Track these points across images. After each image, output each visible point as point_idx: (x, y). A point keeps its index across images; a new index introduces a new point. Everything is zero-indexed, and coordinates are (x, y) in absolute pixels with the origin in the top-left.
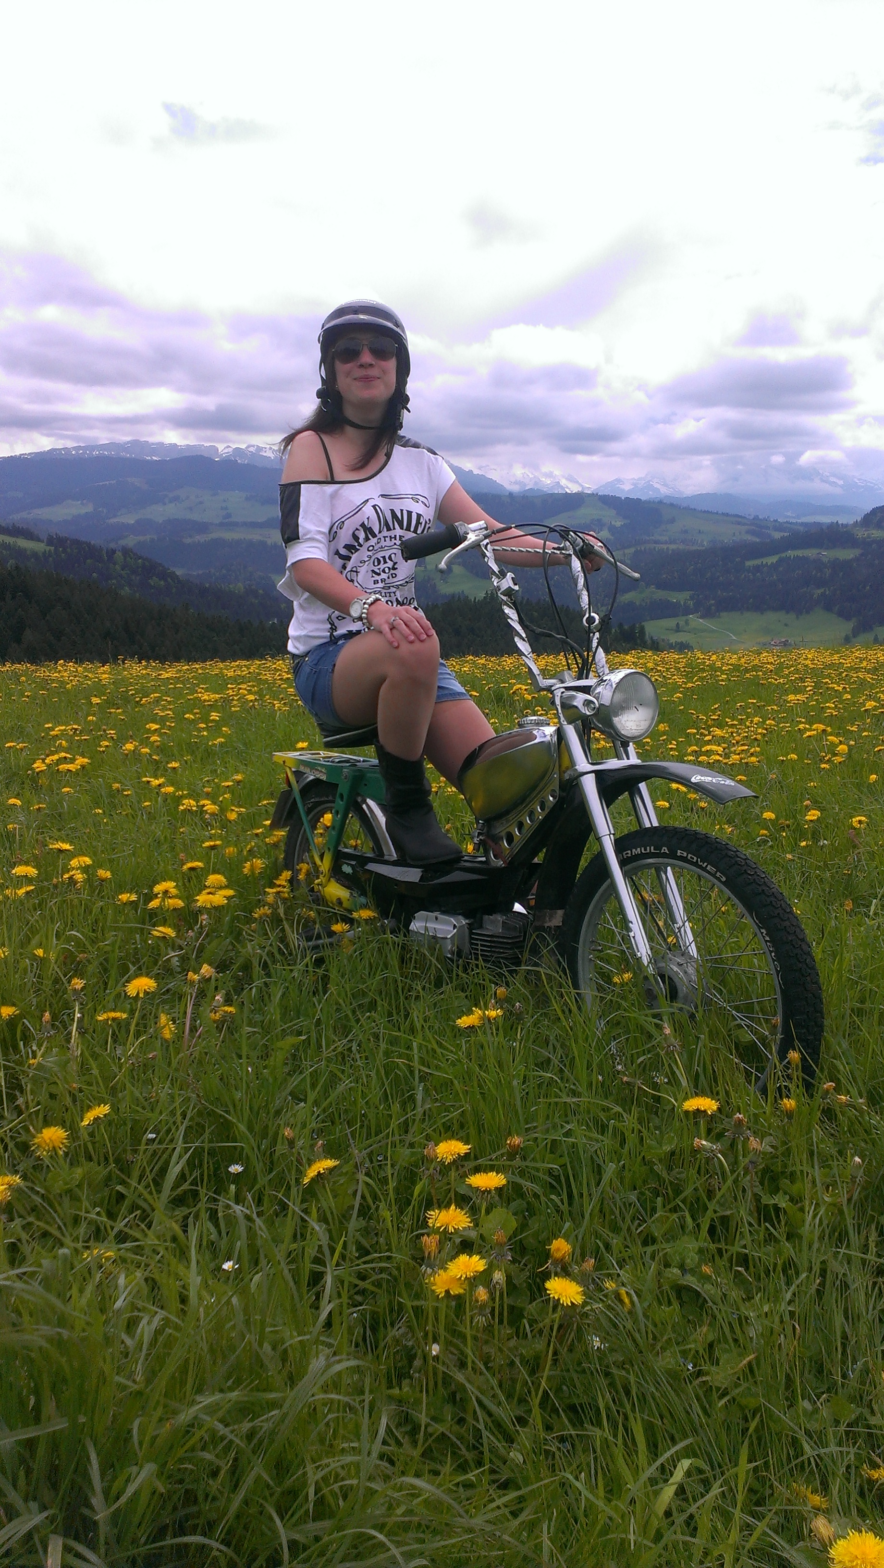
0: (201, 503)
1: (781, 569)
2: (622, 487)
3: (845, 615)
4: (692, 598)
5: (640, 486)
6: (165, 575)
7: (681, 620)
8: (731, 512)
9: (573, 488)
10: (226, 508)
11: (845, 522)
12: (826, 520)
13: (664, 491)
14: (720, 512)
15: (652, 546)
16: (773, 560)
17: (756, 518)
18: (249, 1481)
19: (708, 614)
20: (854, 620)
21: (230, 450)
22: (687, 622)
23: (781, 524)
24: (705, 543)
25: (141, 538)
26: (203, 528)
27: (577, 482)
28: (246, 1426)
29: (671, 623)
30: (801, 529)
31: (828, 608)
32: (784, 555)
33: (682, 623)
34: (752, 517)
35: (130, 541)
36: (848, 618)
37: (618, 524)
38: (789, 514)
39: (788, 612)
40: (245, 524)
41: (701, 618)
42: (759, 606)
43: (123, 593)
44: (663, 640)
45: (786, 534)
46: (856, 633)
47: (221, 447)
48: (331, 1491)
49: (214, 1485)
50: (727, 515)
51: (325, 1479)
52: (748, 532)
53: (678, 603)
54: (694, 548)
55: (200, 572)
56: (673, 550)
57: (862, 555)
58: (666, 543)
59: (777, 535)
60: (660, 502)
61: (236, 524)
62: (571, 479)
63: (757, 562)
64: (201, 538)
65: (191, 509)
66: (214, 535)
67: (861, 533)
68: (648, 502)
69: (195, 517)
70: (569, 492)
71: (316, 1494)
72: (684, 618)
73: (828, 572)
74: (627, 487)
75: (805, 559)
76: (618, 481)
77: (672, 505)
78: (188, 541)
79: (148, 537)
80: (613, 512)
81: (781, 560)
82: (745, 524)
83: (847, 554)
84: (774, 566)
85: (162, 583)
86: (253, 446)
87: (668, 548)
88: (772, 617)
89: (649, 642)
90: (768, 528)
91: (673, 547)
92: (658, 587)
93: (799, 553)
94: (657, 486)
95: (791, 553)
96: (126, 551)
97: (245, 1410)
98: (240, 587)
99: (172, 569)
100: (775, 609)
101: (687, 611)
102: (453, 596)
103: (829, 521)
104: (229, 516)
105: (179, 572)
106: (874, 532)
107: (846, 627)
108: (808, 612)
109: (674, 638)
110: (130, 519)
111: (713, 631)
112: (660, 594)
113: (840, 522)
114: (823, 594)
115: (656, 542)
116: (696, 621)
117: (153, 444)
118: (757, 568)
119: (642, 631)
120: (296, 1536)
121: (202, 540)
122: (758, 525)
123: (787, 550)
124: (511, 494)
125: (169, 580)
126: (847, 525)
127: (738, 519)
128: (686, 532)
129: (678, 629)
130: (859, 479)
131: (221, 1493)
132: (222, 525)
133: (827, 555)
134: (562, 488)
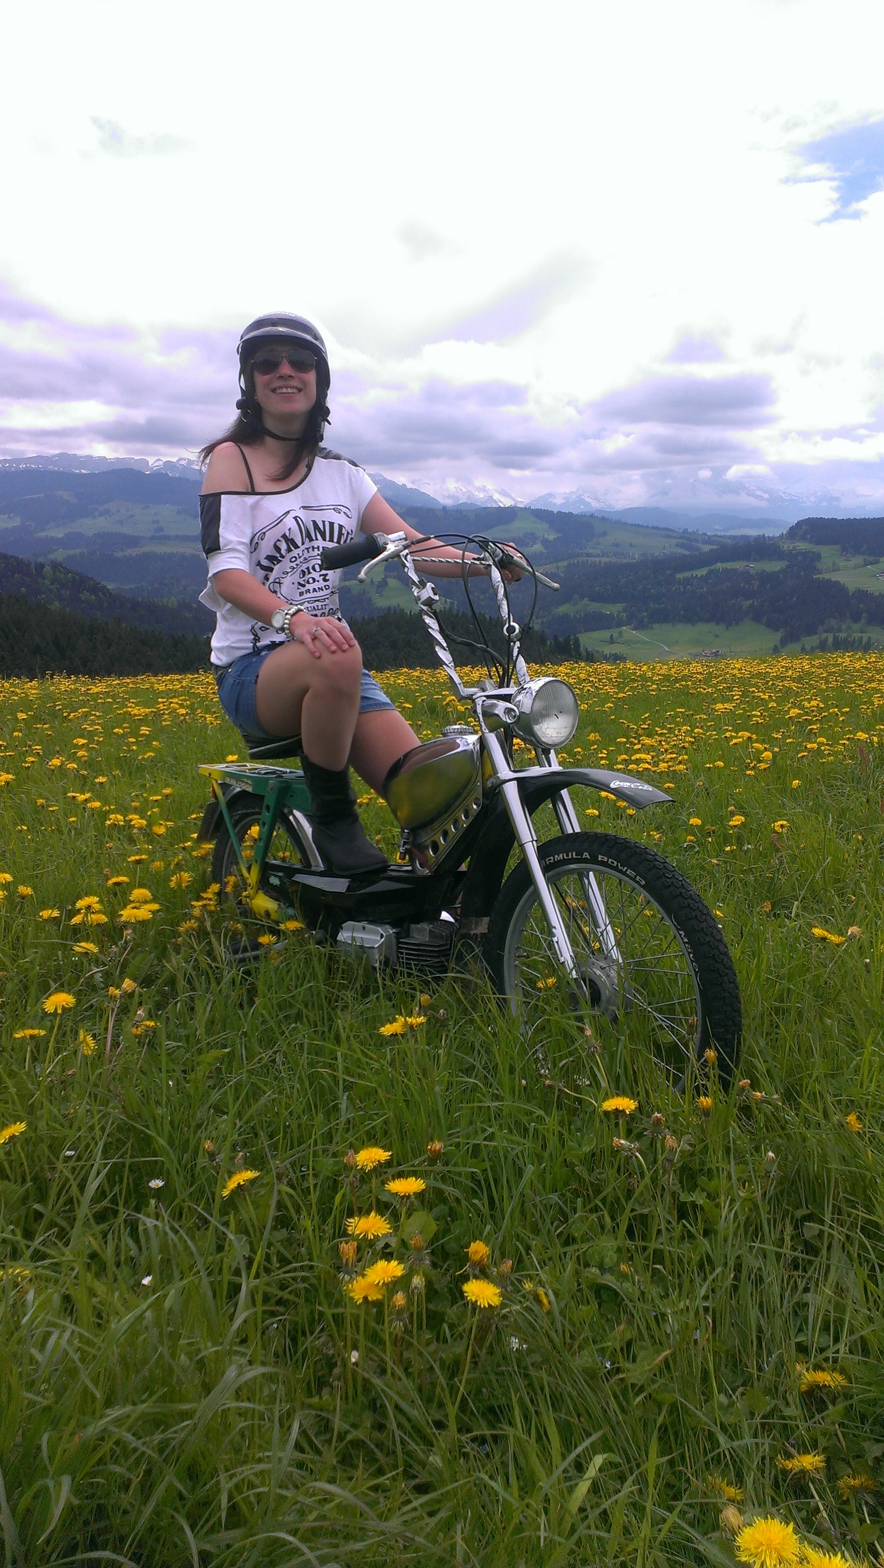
0: (132, 516)
1: (710, 581)
2: (554, 501)
3: (772, 625)
4: (625, 610)
5: (571, 500)
6: (96, 589)
7: (615, 632)
8: (661, 526)
9: (506, 502)
10: (158, 522)
11: (771, 535)
12: (753, 532)
13: (595, 505)
14: (650, 526)
15: (585, 559)
16: (702, 572)
17: (685, 531)
18: (159, 1492)
19: (640, 626)
20: (782, 630)
21: (160, 463)
22: (620, 633)
23: (709, 537)
24: (636, 556)
25: (72, 552)
26: (133, 541)
27: (509, 496)
28: (158, 1437)
29: (605, 634)
30: (730, 541)
31: (757, 619)
32: (713, 567)
33: (615, 635)
34: (681, 531)
35: (59, 555)
36: (776, 629)
37: (551, 537)
38: (717, 527)
39: (717, 624)
40: (177, 538)
41: (634, 629)
42: (690, 617)
43: (52, 608)
44: (598, 652)
45: (714, 547)
46: (784, 642)
47: (151, 460)
48: (245, 1499)
49: (125, 1499)
50: (657, 528)
51: (237, 1487)
52: (677, 545)
53: (612, 615)
54: (625, 561)
55: (133, 586)
56: (605, 563)
57: (788, 567)
58: (598, 556)
59: (706, 548)
60: (592, 516)
61: (167, 538)
62: (503, 493)
63: (687, 574)
64: (132, 552)
65: (121, 522)
66: (146, 549)
67: (786, 546)
68: (581, 516)
69: (126, 530)
70: (502, 505)
71: (229, 1502)
72: (618, 630)
73: (756, 584)
74: (559, 501)
75: (734, 571)
76: (550, 495)
77: (603, 519)
78: (119, 554)
79: (78, 551)
80: (546, 526)
81: (710, 572)
82: (674, 538)
83: (774, 566)
84: (704, 579)
85: (93, 597)
86: (184, 459)
87: (600, 562)
88: (703, 628)
89: (584, 654)
90: (696, 541)
91: (605, 560)
92: (592, 599)
93: (729, 565)
94: (589, 500)
95: (719, 566)
96: (55, 565)
97: (158, 1422)
98: (172, 601)
99: (103, 583)
100: (707, 621)
101: (620, 624)
102: (389, 609)
103: (756, 534)
104: (160, 529)
105: (110, 586)
106: (799, 544)
107: (775, 638)
108: (737, 624)
109: (608, 650)
110: (59, 533)
111: (646, 643)
112: (595, 607)
113: (766, 535)
114: (752, 606)
115: (588, 555)
116: (628, 632)
117: (82, 457)
118: (687, 581)
119: (577, 642)
120: (208, 1547)
121: (134, 554)
122: (687, 538)
123: (716, 562)
124: (444, 508)
125: (100, 594)
126: (773, 538)
127: (667, 533)
128: (617, 545)
129: (612, 641)
130: (784, 493)
131: (133, 1506)
132: (152, 538)
133: (754, 567)
134: (495, 502)
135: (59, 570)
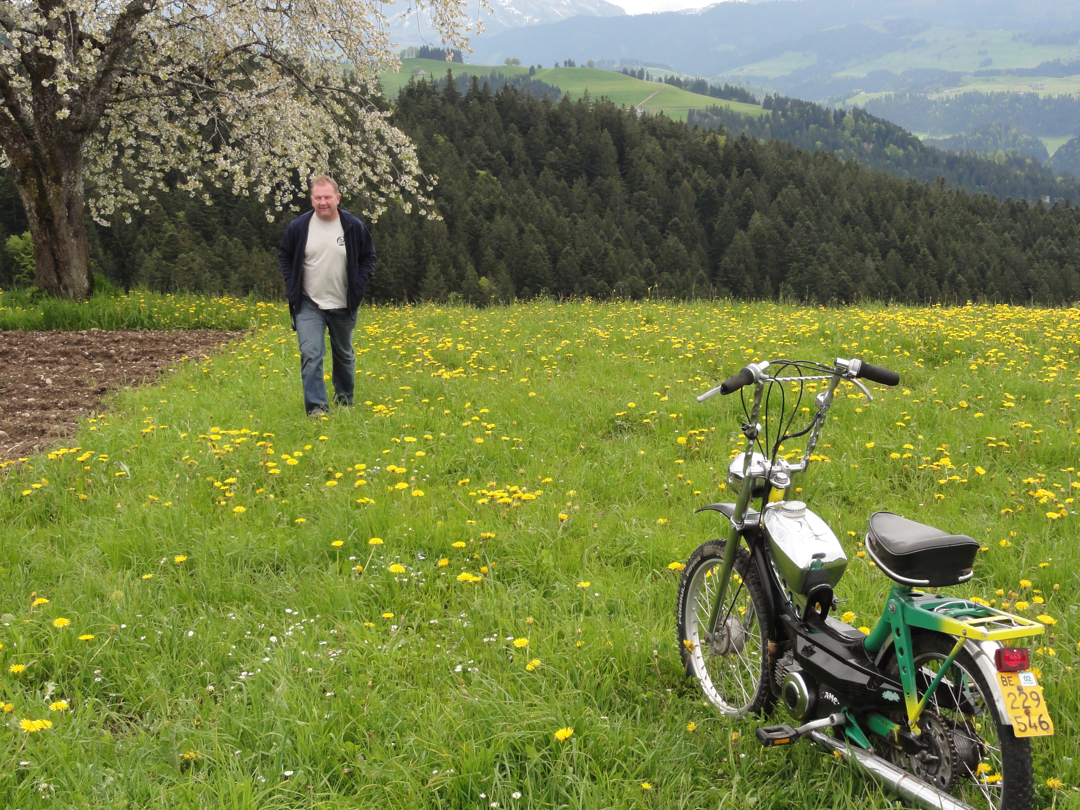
0: (953, 47)
10: (986, 53)
25: (875, 95)
26: (954, 79)
35: (863, 100)
65: (939, 55)
135: (862, 118)
